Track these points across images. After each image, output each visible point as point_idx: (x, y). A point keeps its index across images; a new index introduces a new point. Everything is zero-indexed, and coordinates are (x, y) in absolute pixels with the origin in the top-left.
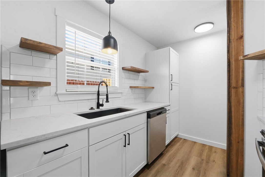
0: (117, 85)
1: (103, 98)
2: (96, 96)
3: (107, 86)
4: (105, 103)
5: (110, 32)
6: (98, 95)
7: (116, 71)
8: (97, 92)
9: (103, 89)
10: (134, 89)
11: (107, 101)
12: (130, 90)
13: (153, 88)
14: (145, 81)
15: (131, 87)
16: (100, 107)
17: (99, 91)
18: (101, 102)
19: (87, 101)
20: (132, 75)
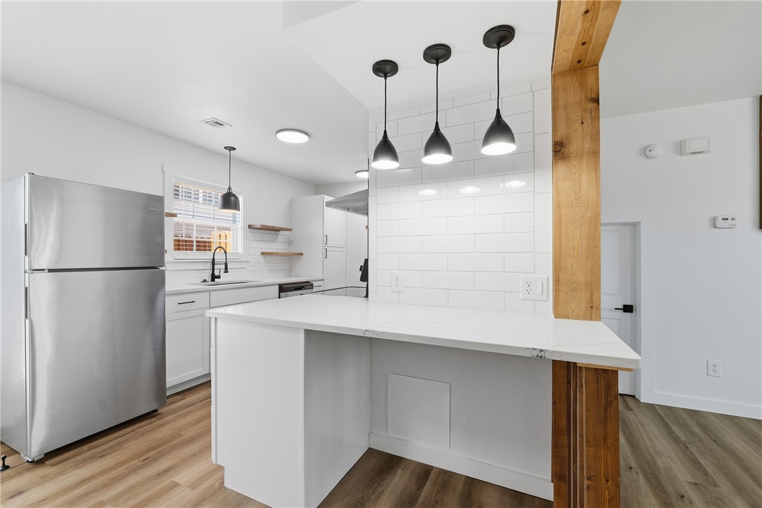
0: (240, 250)
1: (219, 268)
2: (209, 266)
3: (226, 253)
4: (222, 274)
5: (230, 188)
6: (213, 263)
7: (240, 230)
8: (211, 261)
9: (220, 256)
10: (268, 257)
11: (226, 271)
12: (262, 258)
13: (302, 254)
14: (290, 243)
15: (262, 253)
16: (216, 280)
17: (214, 259)
18: (217, 273)
19: (198, 271)
20: (266, 234)
